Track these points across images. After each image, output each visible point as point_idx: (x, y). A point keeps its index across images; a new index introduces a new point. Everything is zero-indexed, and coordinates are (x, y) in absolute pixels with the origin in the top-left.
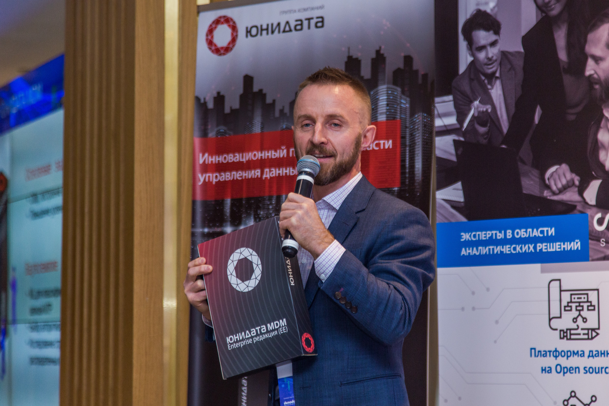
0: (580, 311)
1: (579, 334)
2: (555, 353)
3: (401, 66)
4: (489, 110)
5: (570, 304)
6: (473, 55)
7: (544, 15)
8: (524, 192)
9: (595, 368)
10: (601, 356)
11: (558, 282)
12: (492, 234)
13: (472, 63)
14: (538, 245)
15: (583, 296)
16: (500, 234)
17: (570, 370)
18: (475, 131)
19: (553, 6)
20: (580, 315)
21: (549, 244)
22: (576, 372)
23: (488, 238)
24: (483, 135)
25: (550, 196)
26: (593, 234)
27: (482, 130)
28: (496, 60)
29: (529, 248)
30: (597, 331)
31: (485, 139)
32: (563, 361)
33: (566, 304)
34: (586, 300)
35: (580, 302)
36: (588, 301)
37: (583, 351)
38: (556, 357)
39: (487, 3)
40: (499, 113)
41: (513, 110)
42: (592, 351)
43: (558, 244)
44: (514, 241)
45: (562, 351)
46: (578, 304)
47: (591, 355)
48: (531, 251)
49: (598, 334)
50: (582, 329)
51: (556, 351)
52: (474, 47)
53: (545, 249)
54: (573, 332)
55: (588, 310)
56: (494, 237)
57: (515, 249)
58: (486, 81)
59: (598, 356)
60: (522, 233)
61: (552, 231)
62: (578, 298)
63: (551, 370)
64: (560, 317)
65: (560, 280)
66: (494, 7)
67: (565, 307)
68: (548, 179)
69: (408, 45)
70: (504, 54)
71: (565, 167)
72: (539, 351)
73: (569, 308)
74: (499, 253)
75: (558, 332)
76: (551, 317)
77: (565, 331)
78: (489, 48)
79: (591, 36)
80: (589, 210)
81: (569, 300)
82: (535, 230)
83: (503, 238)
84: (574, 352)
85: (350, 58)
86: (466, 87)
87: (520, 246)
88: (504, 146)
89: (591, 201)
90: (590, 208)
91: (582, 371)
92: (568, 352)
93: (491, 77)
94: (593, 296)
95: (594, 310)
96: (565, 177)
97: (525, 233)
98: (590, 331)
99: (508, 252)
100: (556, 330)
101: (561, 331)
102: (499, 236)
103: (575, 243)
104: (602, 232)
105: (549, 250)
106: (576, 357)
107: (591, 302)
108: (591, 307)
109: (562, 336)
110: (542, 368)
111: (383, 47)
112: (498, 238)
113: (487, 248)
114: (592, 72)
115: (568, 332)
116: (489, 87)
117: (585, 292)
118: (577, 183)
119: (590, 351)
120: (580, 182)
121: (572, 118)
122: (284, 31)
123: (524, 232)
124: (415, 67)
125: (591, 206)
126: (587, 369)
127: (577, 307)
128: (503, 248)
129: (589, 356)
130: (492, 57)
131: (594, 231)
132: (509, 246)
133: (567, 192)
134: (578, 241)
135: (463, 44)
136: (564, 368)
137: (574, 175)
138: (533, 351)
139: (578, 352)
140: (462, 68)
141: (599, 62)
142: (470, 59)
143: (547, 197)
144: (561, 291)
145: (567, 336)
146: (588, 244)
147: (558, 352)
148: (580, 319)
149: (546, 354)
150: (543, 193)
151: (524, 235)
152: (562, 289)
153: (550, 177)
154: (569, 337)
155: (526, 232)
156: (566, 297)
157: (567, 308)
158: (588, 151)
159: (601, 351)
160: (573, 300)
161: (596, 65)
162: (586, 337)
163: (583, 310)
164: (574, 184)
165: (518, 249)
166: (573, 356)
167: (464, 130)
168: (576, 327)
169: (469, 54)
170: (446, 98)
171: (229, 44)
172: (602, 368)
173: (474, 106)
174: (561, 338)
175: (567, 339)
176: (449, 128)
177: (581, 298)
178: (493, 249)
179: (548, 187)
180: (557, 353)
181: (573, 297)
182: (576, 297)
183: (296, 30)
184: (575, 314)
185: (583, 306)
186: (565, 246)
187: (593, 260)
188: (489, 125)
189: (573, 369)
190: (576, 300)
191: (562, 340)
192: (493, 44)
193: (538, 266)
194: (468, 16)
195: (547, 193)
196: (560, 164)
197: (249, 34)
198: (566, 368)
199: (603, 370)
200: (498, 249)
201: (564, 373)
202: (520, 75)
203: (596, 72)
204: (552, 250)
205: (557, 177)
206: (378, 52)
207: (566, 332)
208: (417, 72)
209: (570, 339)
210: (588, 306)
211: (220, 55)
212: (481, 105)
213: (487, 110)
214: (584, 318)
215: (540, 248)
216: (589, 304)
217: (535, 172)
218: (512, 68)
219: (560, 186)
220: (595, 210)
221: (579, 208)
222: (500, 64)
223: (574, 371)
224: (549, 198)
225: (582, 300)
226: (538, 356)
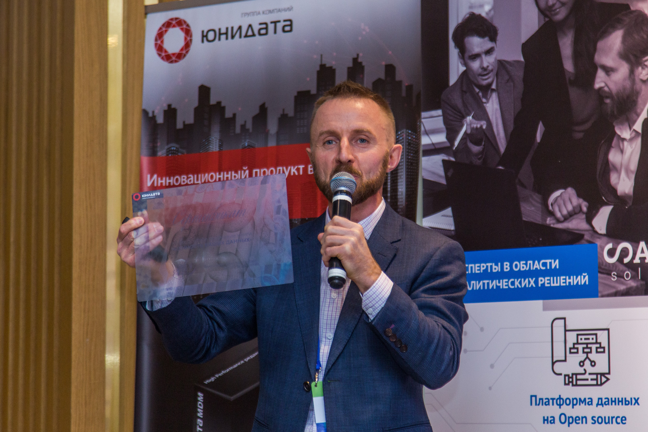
0: (587, 353)
1: (587, 380)
2: (558, 401)
3: (383, 76)
4: (484, 127)
5: (576, 346)
6: (465, 64)
7: (547, 19)
8: (524, 219)
9: (605, 417)
10: (612, 404)
11: (563, 321)
12: (487, 266)
13: (464, 73)
14: (540, 279)
15: (591, 337)
16: (496, 267)
17: (576, 420)
18: (468, 151)
19: (558, 10)
20: (587, 357)
21: (552, 278)
22: (582, 423)
23: (482, 271)
24: (477, 155)
25: (554, 224)
26: (603, 267)
27: (475, 149)
28: (492, 71)
29: (529, 282)
30: (607, 376)
31: (479, 159)
32: (568, 410)
33: (572, 346)
34: (594, 341)
35: (587, 344)
36: (596, 343)
37: (591, 399)
38: (560, 405)
39: (481, 6)
40: (495, 130)
41: (511, 127)
42: (601, 399)
43: (562, 278)
44: (512, 274)
45: (567, 399)
46: (585, 346)
47: (600, 403)
48: (532, 285)
49: (608, 379)
50: (590, 374)
51: (560, 398)
52: (466, 55)
53: (548, 283)
54: (579, 377)
55: (597, 352)
56: (489, 271)
57: (513, 283)
58: (480, 94)
59: (608, 404)
60: (521, 266)
61: (556, 264)
62: (585, 339)
63: (554, 420)
64: (565, 361)
65: (564, 319)
66: (490, 11)
67: (570, 349)
68: (552, 205)
69: (390, 53)
70: (501, 64)
71: (571, 191)
72: (540, 399)
73: (575, 351)
74: (495, 288)
75: (562, 377)
76: (555, 359)
77: (571, 376)
78: (483, 56)
79: (600, 44)
80: (598, 240)
81: (575, 342)
82: (536, 262)
83: (500, 271)
84: (580, 399)
85: (323, 66)
86: (457, 100)
87: (519, 280)
88: (500, 167)
89: (601, 230)
90: (599, 238)
91: (590, 421)
92: (573, 399)
93: (486, 89)
94: (602, 337)
95: (604, 352)
96: (571, 203)
97: (525, 266)
98: (599, 376)
99: (505, 287)
100: (561, 374)
101: (565, 376)
102: (495, 269)
103: (582, 277)
104: (613, 264)
105: (552, 285)
106: (582, 405)
107: (600, 343)
108: (601, 349)
109: (567, 382)
110: (544, 417)
111: (361, 55)
112: (494, 271)
113: (481, 283)
114: (603, 85)
115: (574, 376)
116: (484, 100)
117: (594, 331)
118: (585, 209)
119: (599, 399)
120: (589, 208)
121: (579, 136)
122: (246, 36)
123: (523, 264)
124: (398, 78)
125: (601, 235)
126: (596, 419)
127: (584, 348)
128: (499, 282)
129: (598, 404)
130: (488, 66)
131: (604, 264)
132: (507, 280)
133: (573, 219)
134: (586, 274)
135: (454, 52)
136: (569, 418)
137: (581, 200)
138: (534, 399)
139: (585, 399)
140: (453, 79)
141: (611, 73)
142: (462, 69)
143: (550, 224)
144: (566, 331)
145: (572, 382)
146: (597, 277)
147: (563, 399)
148: (587, 363)
149: (549, 402)
150: (546, 221)
151: (523, 267)
152: (567, 328)
153: (553, 202)
154: (574, 383)
155: (526, 264)
156: (572, 338)
157: (572, 351)
158: (598, 173)
159: (612, 399)
160: (580, 341)
161: (607, 76)
162: (595, 382)
163: (591, 352)
164: (581, 210)
165: (517, 283)
166: (580, 404)
167: (454, 149)
168: (584, 372)
169: (461, 63)
170: (434, 113)
171: (182, 50)
172: (612, 418)
173: (467, 122)
174: (565, 384)
175: (573, 385)
176: (437, 147)
177: (588, 339)
178: (488, 283)
179: (552, 214)
180: (562, 401)
181: (580, 337)
182: (583, 337)
183: (260, 34)
184: (581, 356)
185: (591, 348)
186: (571, 280)
187: (603, 296)
188: (483, 143)
189: (579, 420)
190: (583, 341)
191: (567, 387)
192: (489, 52)
193: (539, 303)
194: (460, 21)
195: (550, 220)
196: (565, 188)
197: (205, 39)
198: (572, 417)
199: (614, 420)
200: (493, 284)
201: (569, 424)
202: (520, 87)
203: (606, 85)
204: (555, 285)
205: (562, 202)
206: (355, 60)
207: (572, 378)
208: (400, 82)
209: (576, 385)
210: (597, 348)
211: (172, 62)
212: (474, 121)
213: (481, 127)
214: (592, 362)
215: (543, 282)
216: (598, 346)
217: (537, 197)
218: (511, 79)
219: (565, 212)
220: (605, 239)
221: (587, 237)
222: (497, 75)
223: (580, 421)
224: (552, 226)
225: (591, 341)
226: (539, 405)
